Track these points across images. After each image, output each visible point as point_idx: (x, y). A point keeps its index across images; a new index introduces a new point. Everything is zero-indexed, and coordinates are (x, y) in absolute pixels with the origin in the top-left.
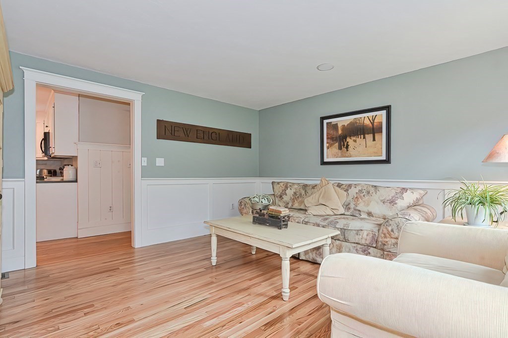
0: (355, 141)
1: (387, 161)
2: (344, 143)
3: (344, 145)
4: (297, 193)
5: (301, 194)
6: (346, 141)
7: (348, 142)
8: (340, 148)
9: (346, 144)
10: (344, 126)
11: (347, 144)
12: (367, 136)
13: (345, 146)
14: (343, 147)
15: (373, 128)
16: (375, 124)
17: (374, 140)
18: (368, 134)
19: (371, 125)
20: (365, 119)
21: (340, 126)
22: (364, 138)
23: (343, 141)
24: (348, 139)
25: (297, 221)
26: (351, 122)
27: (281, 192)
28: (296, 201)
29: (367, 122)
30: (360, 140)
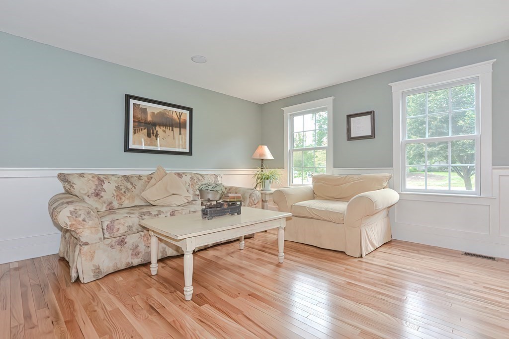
0: (164, 131)
1: (190, 153)
2: (153, 131)
3: (153, 133)
4: (121, 187)
5: (127, 188)
6: (155, 129)
7: (157, 131)
8: (149, 135)
9: (155, 133)
10: (153, 113)
11: (157, 133)
12: (174, 129)
13: (155, 135)
14: (152, 135)
15: (180, 123)
16: (181, 120)
17: (180, 134)
18: (176, 127)
19: (178, 120)
20: (174, 113)
21: (149, 111)
22: (172, 130)
23: (153, 129)
24: (158, 128)
25: (184, 213)
26: (161, 112)
27: (94, 187)
28: (123, 198)
29: (175, 116)
30: (168, 131)
